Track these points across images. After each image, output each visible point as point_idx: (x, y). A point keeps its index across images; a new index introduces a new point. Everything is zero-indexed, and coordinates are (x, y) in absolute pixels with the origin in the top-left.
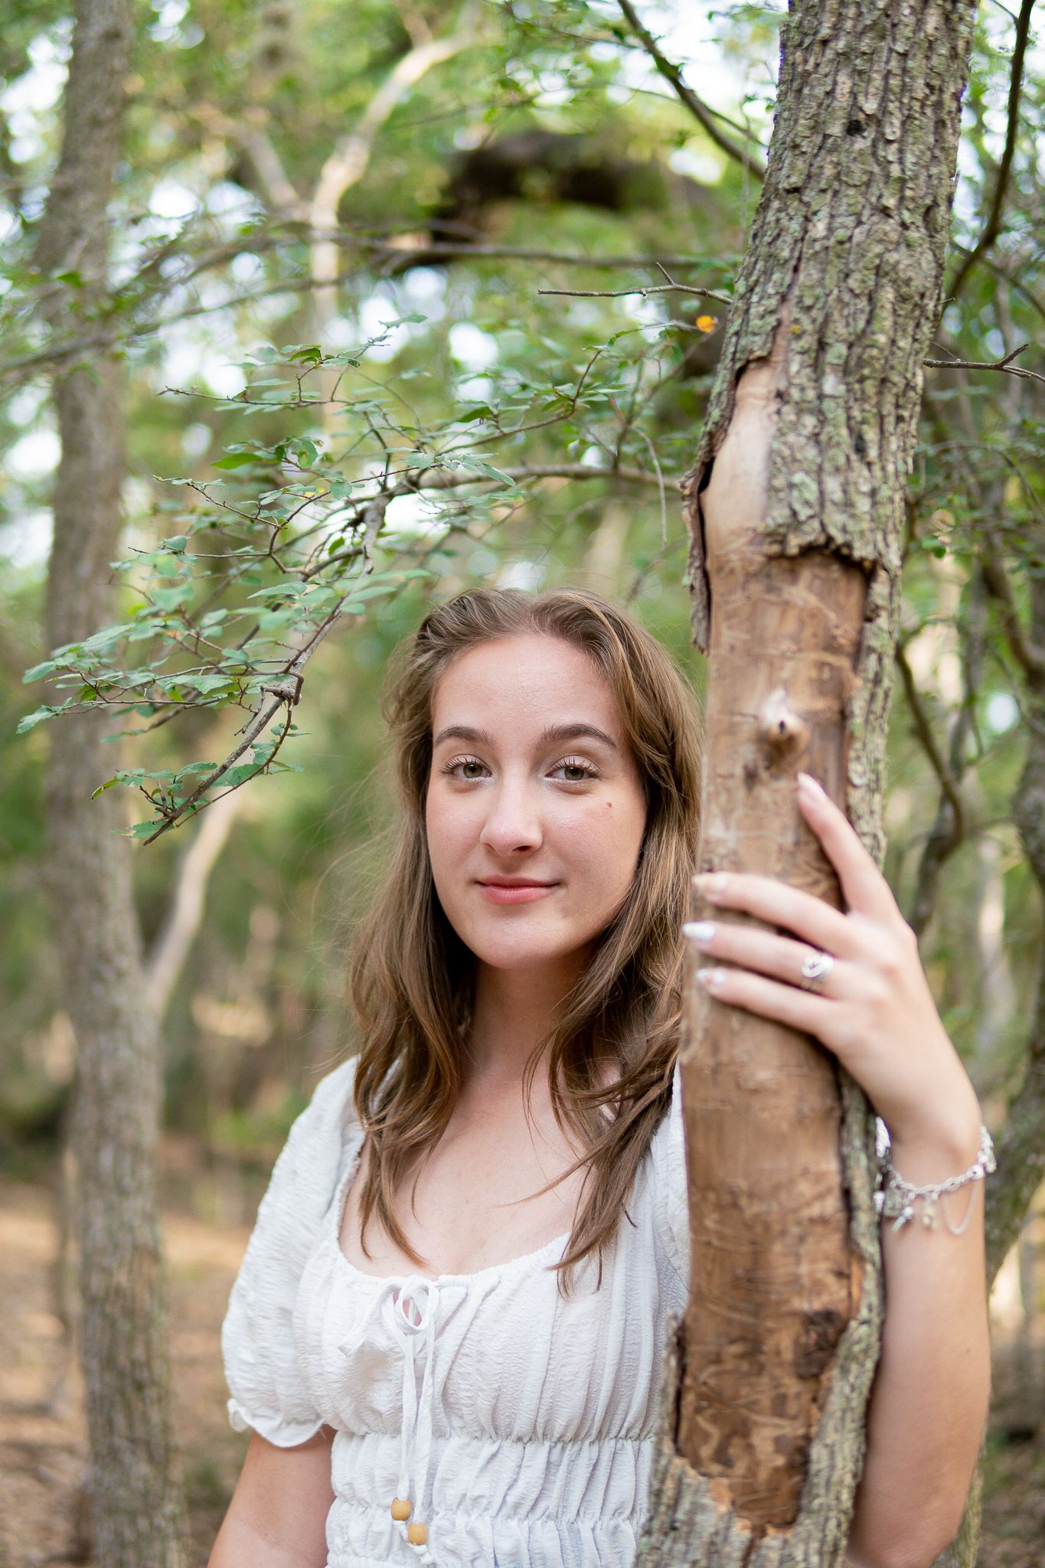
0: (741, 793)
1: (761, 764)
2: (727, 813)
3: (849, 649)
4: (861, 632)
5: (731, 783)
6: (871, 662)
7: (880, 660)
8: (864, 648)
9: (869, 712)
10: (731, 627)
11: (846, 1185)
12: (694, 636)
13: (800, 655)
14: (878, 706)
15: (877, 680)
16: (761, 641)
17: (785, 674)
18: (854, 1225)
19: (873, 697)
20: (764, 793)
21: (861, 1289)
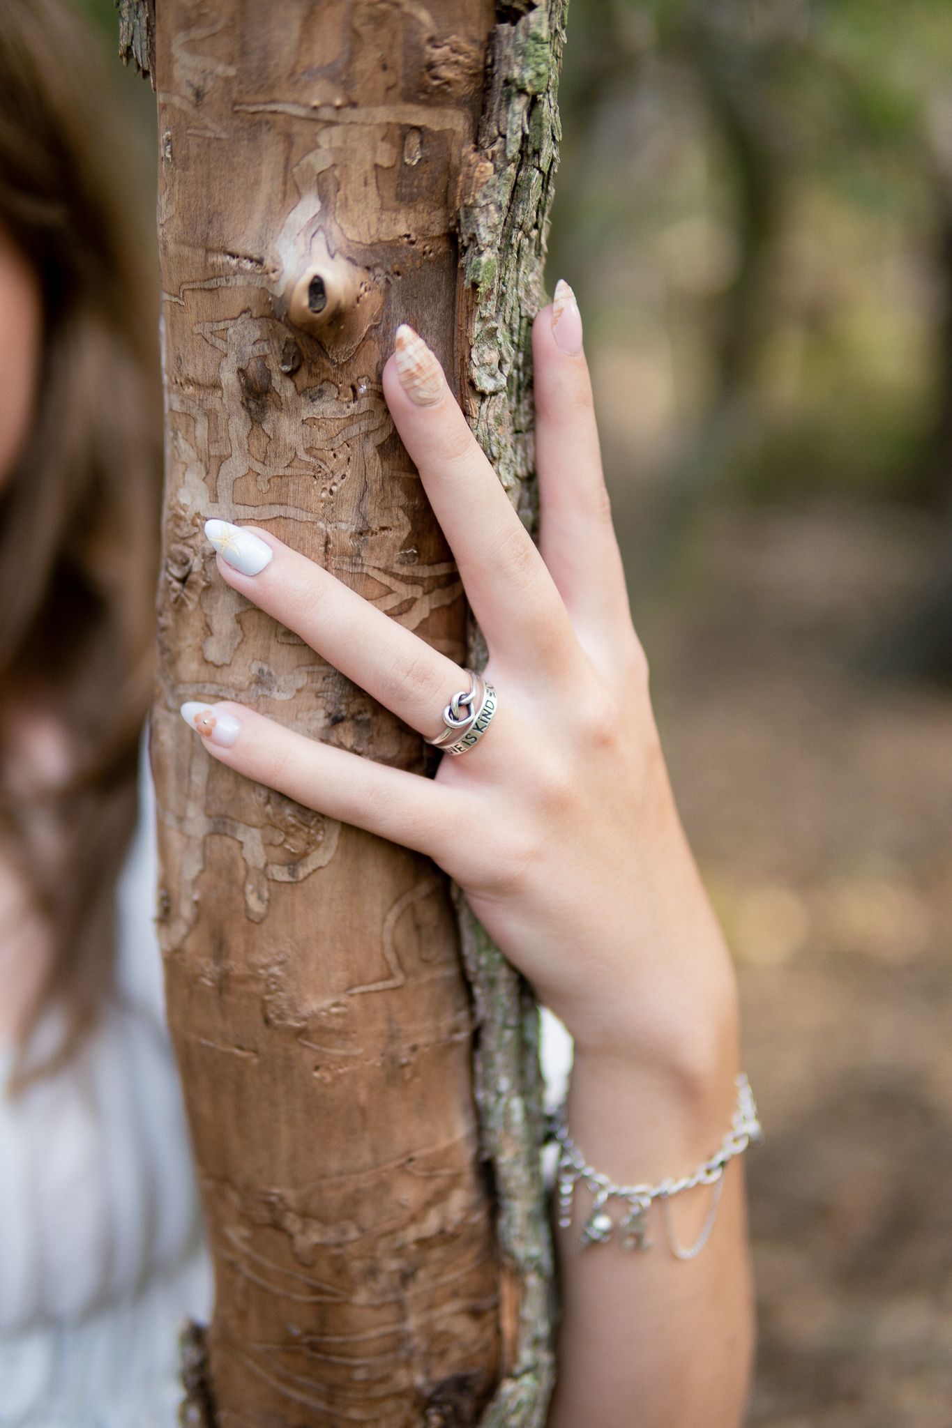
0: (238, 425)
1: (277, 368)
2: (213, 464)
3: (465, 89)
4: (490, 42)
5: (214, 401)
6: (516, 115)
7: (534, 103)
8: (498, 84)
9: (510, 224)
10: (192, 47)
11: (486, 1155)
12: (124, 43)
13: (351, 115)
14: (529, 213)
15: (529, 152)
16: (264, 83)
17: (320, 160)
18: (503, 1222)
19: (517, 191)
20: (288, 429)
21: (520, 1321)
